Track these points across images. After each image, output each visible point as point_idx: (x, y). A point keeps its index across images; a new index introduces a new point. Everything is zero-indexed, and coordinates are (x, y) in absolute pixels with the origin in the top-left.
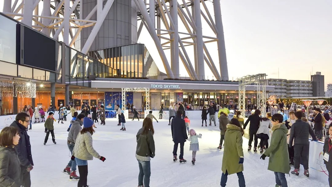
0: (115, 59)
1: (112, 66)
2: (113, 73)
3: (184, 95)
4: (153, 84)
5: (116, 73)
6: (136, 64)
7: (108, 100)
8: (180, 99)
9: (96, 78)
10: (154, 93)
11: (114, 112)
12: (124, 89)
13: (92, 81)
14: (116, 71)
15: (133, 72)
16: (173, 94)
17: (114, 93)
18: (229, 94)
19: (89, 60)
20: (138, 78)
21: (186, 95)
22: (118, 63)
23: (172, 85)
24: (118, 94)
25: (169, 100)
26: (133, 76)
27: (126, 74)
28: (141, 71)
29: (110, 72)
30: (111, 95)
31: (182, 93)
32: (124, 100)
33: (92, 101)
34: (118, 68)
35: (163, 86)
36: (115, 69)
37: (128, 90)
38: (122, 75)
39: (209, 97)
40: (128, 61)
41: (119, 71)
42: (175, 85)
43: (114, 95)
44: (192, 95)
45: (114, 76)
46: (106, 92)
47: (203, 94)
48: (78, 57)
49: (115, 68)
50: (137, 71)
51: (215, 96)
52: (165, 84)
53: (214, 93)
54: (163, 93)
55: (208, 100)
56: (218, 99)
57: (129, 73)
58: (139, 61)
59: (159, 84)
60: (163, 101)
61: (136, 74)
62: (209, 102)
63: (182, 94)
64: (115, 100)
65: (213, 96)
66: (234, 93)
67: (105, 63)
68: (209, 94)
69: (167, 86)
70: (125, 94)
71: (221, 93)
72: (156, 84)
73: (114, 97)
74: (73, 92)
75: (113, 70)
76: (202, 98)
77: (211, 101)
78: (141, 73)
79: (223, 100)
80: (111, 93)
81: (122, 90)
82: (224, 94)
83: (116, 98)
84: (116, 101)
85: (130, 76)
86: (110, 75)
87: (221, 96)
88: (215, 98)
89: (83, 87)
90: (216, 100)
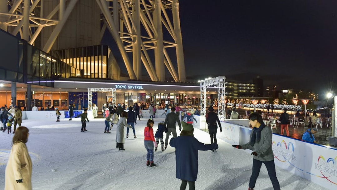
0: (78, 59)
1: (75, 66)
2: (77, 73)
3: (147, 95)
4: (118, 85)
5: (79, 73)
6: (100, 65)
7: (72, 100)
8: (143, 99)
9: (59, 78)
10: (118, 94)
11: (80, 112)
12: (90, 89)
13: (55, 81)
14: (79, 71)
15: (97, 73)
16: (136, 94)
17: (78, 93)
18: (187, 94)
19: (53, 60)
20: (102, 79)
21: (148, 95)
22: (82, 63)
23: (136, 86)
24: (82, 94)
25: (133, 101)
26: (96, 76)
27: (90, 75)
28: (105, 72)
29: (74, 72)
30: (74, 95)
31: (145, 93)
32: (90, 100)
33: (54, 101)
34: (82, 68)
35: (127, 87)
36: (78, 70)
37: (94, 90)
38: (85, 75)
39: (170, 97)
40: (92, 62)
41: (82, 72)
42: (139, 85)
43: (78, 95)
44: (154, 95)
45: (77, 76)
46: (69, 93)
47: (164, 94)
48: (41, 57)
49: (78, 68)
50: (101, 72)
51: (175, 96)
52: (129, 85)
53: (174, 94)
54: (127, 94)
55: (168, 100)
56: (177, 99)
57: (92, 73)
58: (103, 62)
59: (123, 85)
60: (126, 101)
61: (100, 74)
62: (170, 102)
63: (144, 95)
64: (78, 101)
65: (173, 96)
66: (191, 94)
67: (68, 63)
68: (169, 95)
69: (131, 87)
70: (91, 94)
71: (180, 94)
72: (121, 85)
73: (78, 97)
74: (33, 92)
75: (77, 70)
76: (163, 98)
77: (171, 101)
78: (105, 74)
79: (182, 100)
80: (74, 93)
81: (89, 90)
82: (183, 94)
83: (80, 98)
84: (80, 102)
85: (93, 77)
86: (74, 75)
87: (180, 96)
88: (175, 98)
89: (45, 87)
90: (176, 100)
